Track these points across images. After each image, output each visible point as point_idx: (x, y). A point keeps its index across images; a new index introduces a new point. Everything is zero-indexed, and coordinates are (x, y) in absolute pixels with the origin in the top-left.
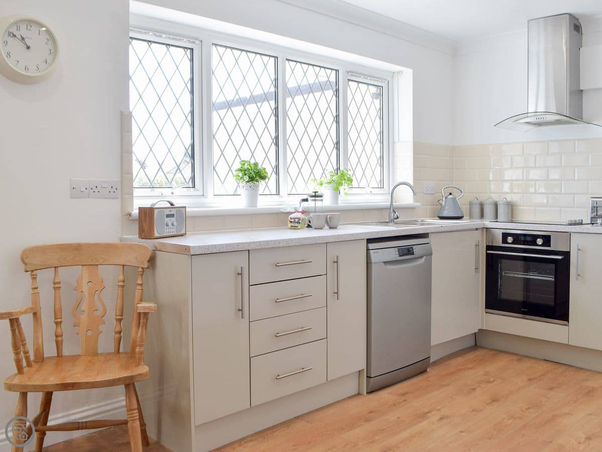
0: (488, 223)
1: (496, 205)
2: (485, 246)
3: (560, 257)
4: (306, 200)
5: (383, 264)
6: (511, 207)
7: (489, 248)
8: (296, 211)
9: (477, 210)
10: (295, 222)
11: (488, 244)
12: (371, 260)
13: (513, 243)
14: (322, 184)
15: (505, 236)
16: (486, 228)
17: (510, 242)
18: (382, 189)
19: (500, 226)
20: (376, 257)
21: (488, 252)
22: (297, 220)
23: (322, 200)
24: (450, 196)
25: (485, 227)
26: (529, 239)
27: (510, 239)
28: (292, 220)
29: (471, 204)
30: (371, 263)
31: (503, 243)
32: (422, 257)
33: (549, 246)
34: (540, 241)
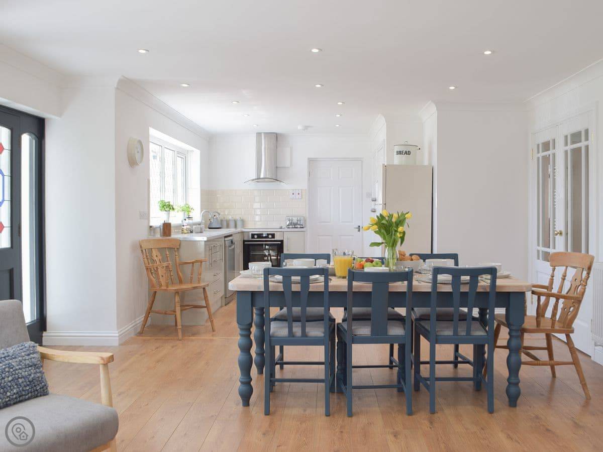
0: (241, 230)
1: (235, 222)
3: (280, 243)
6: (243, 221)
9: (225, 224)
15: (253, 235)
16: (243, 232)
17: (256, 238)
19: (247, 231)
21: (244, 243)
24: (215, 217)
26: (265, 236)
29: (228, 221)
30: (226, 247)
31: (252, 238)
32: (233, 245)
33: (274, 238)
34: (270, 236)
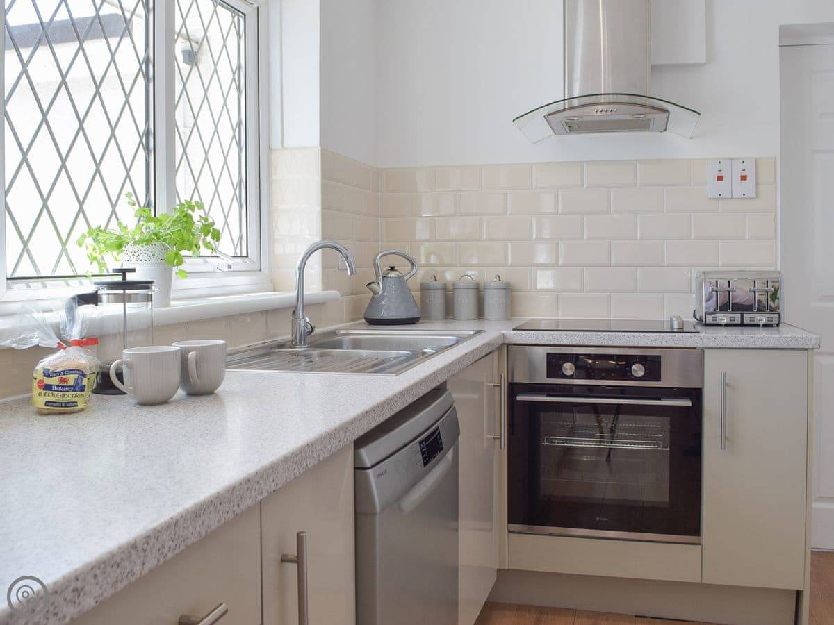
0: (512, 333)
1: (478, 291)
2: (505, 386)
4: (93, 299)
6: (511, 294)
7: (514, 388)
8: (64, 343)
10: (63, 388)
11: (510, 381)
13: (576, 375)
14: (120, 246)
15: (555, 362)
16: (508, 345)
17: (569, 373)
18: (246, 260)
21: (515, 397)
22: (71, 379)
23: (149, 298)
24: (393, 274)
25: (507, 342)
27: (568, 368)
28: (54, 381)
29: (424, 289)
31: (549, 376)
32: (450, 449)
33: (659, 379)
34: (638, 370)
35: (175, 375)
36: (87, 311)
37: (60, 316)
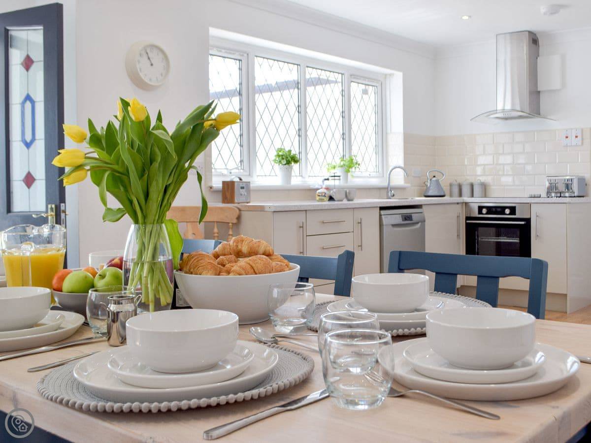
0: (466, 199)
1: (472, 186)
2: (465, 217)
3: (523, 223)
4: (328, 179)
5: (391, 226)
6: (485, 187)
7: (467, 218)
8: (322, 188)
9: (456, 190)
10: (322, 196)
11: (467, 216)
12: (383, 223)
13: (487, 213)
15: (480, 208)
16: (466, 203)
17: (484, 213)
18: (378, 173)
19: (476, 201)
20: (386, 220)
21: (468, 221)
22: (323, 194)
23: (339, 180)
24: (434, 179)
25: (465, 201)
26: (499, 210)
27: (484, 211)
28: (320, 194)
29: (451, 185)
30: (383, 225)
31: (479, 214)
32: (418, 223)
33: (515, 214)
34: (507, 211)
35: (344, 196)
36: (326, 182)
37: (321, 183)
